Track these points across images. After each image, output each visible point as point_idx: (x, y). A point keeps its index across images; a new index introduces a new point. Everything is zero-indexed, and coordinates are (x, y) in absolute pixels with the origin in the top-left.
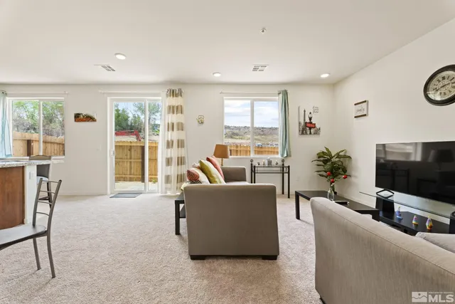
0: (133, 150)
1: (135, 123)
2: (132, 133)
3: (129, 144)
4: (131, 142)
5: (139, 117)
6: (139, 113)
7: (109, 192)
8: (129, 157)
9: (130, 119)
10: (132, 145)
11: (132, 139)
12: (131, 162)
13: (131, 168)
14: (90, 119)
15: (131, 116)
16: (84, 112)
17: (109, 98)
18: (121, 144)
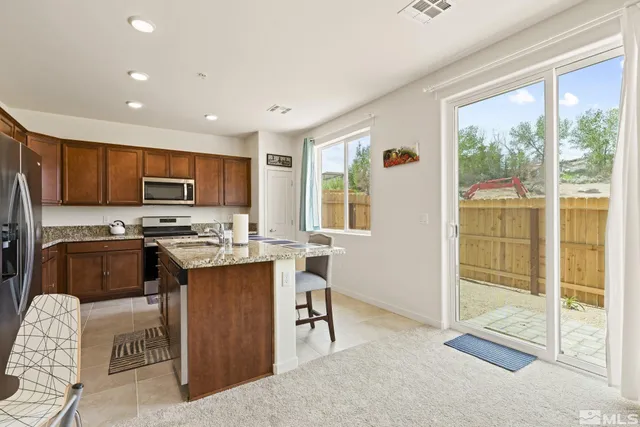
0: (508, 218)
1: (514, 164)
2: (506, 183)
3: (500, 206)
4: (503, 201)
5: (521, 153)
6: (522, 147)
7: (445, 323)
8: (499, 234)
9: (503, 160)
10: (507, 206)
11: (509, 194)
12: (503, 244)
13: (504, 256)
14: (407, 157)
15: (505, 152)
16: (397, 145)
17: (443, 102)
18: (481, 206)
